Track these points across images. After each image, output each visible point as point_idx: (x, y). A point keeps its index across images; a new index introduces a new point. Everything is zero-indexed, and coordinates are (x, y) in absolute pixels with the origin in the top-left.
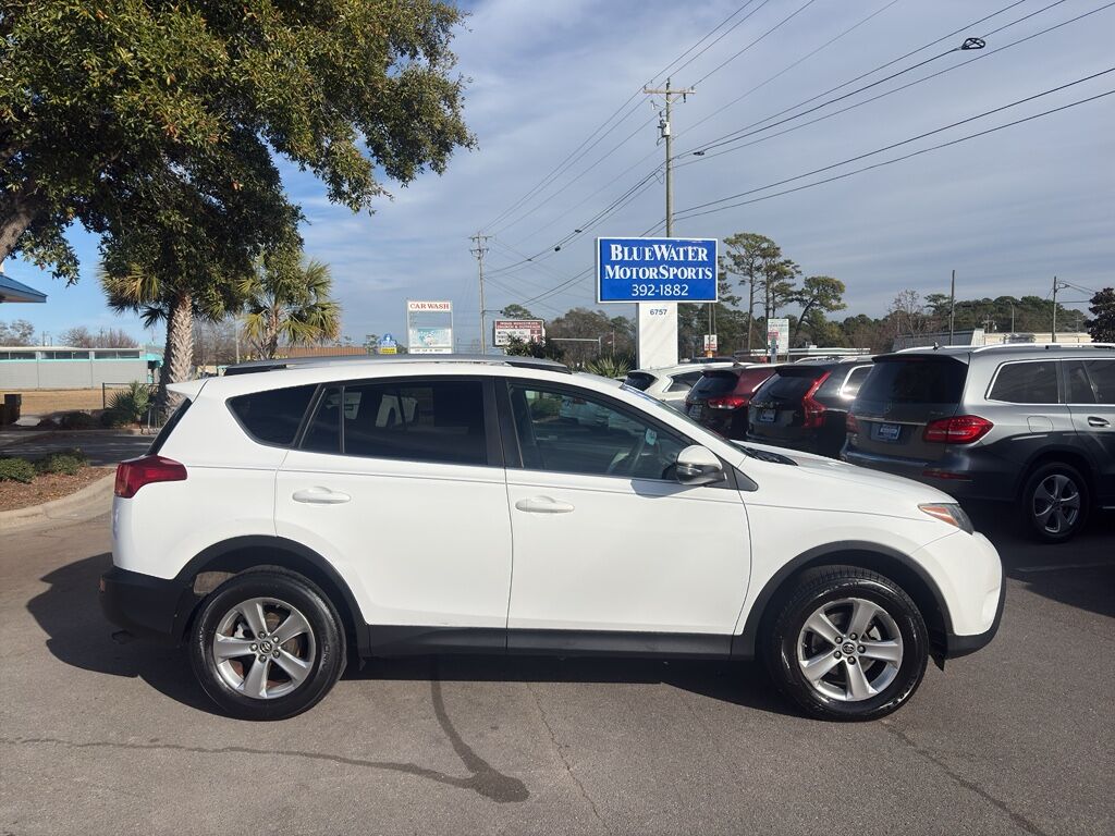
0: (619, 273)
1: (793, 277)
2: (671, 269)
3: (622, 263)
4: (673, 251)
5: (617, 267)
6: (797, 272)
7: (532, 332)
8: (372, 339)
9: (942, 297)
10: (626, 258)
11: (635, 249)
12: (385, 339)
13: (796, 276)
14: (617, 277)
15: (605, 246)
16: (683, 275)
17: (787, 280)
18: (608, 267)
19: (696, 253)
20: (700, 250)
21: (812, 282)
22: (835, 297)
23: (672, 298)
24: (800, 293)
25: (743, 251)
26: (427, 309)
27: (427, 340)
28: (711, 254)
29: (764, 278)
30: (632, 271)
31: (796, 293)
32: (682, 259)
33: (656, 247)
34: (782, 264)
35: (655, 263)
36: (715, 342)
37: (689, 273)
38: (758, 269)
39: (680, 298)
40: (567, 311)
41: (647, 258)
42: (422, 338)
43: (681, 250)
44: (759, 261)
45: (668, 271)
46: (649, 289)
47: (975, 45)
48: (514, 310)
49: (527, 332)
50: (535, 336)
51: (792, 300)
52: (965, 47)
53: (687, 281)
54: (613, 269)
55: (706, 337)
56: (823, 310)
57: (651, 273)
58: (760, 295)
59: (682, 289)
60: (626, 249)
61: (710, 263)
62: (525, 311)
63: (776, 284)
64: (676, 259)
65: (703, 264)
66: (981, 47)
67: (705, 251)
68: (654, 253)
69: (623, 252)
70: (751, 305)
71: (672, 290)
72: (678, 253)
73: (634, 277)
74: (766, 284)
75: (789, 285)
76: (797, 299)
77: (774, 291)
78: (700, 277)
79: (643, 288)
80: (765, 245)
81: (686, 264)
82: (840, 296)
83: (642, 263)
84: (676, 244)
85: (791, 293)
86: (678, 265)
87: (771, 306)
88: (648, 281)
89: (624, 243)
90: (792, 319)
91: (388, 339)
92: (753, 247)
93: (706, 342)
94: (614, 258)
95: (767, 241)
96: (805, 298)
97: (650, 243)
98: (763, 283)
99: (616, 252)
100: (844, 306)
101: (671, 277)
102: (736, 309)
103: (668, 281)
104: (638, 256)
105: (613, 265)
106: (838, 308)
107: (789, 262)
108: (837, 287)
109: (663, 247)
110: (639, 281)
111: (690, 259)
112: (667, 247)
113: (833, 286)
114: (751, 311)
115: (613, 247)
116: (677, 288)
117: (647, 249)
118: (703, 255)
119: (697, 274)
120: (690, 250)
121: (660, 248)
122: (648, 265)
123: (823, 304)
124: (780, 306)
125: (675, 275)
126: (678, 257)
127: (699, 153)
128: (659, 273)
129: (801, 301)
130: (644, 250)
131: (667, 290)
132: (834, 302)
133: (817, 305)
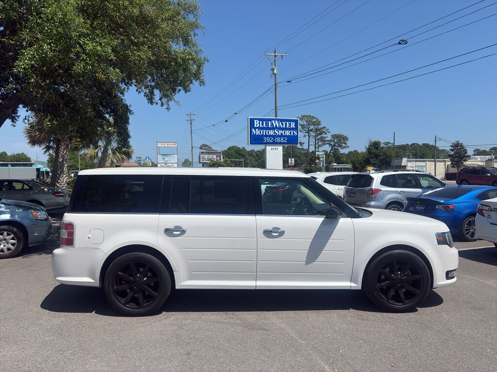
0: (258, 132)
1: (326, 134)
2: (280, 131)
3: (259, 128)
4: (280, 123)
5: (257, 130)
6: (328, 132)
7: (217, 157)
8: (139, 159)
9: (389, 143)
10: (261, 126)
11: (264, 122)
12: (146, 159)
13: (328, 133)
14: (257, 134)
15: (252, 121)
16: (285, 133)
17: (324, 135)
18: (253, 130)
19: (290, 125)
20: (292, 123)
21: (334, 136)
22: (345, 143)
23: (280, 143)
24: (330, 141)
25: (305, 123)
26: (166, 146)
27: (166, 159)
28: (296, 125)
29: (314, 134)
30: (263, 132)
31: (327, 141)
33: (273, 121)
34: (322, 128)
35: (273, 128)
36: (293, 162)
37: (288, 133)
38: (311, 130)
39: (284, 143)
40: (228, 147)
41: (270, 126)
42: (164, 159)
43: (284, 123)
44: (312, 127)
46: (271, 139)
47: (404, 43)
48: (204, 147)
49: (215, 157)
50: (218, 158)
51: (326, 144)
52: (399, 43)
53: (286, 136)
54: (255, 130)
55: (290, 159)
56: (339, 148)
57: (271, 133)
58: (312, 141)
59: (284, 139)
60: (261, 122)
61: (296, 129)
62: (209, 147)
63: (319, 137)
65: (293, 129)
66: (406, 43)
67: (294, 124)
68: (272, 124)
69: (259, 123)
70: (309, 146)
71: (280, 139)
72: (282, 124)
73: (264, 134)
75: (325, 137)
76: (328, 144)
77: (318, 140)
78: (292, 135)
79: (268, 139)
80: (314, 120)
81: (286, 129)
82: (347, 142)
83: (267, 128)
84: (282, 120)
85: (326, 141)
86: (282, 129)
87: (317, 146)
88: (270, 136)
89: (260, 120)
90: (325, 152)
91: (148, 159)
92: (309, 121)
93: (290, 161)
94: (255, 126)
95: (316, 118)
96: (331, 143)
97: (271, 120)
98: (314, 136)
99: (257, 123)
100: (348, 147)
101: (280, 134)
102: (302, 147)
103: (278, 136)
104: (266, 125)
105: (255, 129)
106: (345, 147)
107: (325, 127)
108: (345, 139)
110: (266, 136)
111: (288, 127)
112: (278, 122)
113: (343, 138)
114: (309, 149)
115: (255, 121)
116: (282, 139)
117: (269, 122)
118: (293, 125)
119: (290, 133)
120: (288, 123)
121: (275, 122)
122: (270, 129)
123: (339, 146)
124: (321, 146)
125: (282, 134)
126: (283, 126)
127: (289, 82)
128: (274, 132)
129: (330, 144)
130: (268, 123)
131: (278, 140)
132: (344, 145)
133: (336, 146)
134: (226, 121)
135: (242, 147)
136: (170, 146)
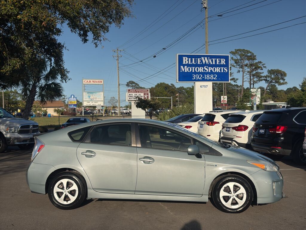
0: (186, 69)
1: (262, 69)
2: (209, 68)
3: (188, 65)
4: (210, 60)
5: (186, 67)
6: (264, 67)
7: (145, 94)
8: (63, 97)
10: (190, 63)
11: (193, 59)
12: (71, 97)
13: (264, 69)
14: (186, 71)
15: (181, 58)
16: (214, 71)
17: (259, 71)
18: (182, 67)
19: (220, 61)
20: (222, 59)
21: (271, 72)
22: (282, 79)
23: (210, 80)
24: (266, 77)
25: (239, 57)
26: (92, 83)
27: (91, 97)
28: (227, 62)
29: (249, 70)
30: (192, 69)
31: (264, 77)
32: (214, 63)
33: (203, 58)
34: (257, 63)
35: (202, 65)
36: (226, 99)
37: (217, 70)
38: (246, 65)
39: (213, 80)
40: (156, 84)
41: (199, 63)
42: (89, 97)
43: (214, 60)
44: (246, 62)
45: (208, 69)
46: (200, 76)
48: (131, 84)
49: (142, 94)
50: (146, 96)
51: (262, 80)
53: (216, 73)
54: (184, 67)
55: (222, 97)
56: (277, 85)
57: (201, 70)
58: (247, 77)
59: (214, 77)
60: (190, 59)
61: (226, 65)
62: (136, 84)
63: (254, 72)
64: (211, 63)
65: (223, 66)
67: (224, 60)
68: (202, 61)
69: (188, 60)
70: (243, 82)
71: (210, 77)
72: (212, 61)
73: (193, 71)
74: (250, 72)
75: (261, 73)
76: (264, 80)
77: (253, 75)
78: (222, 71)
79: (197, 76)
80: (249, 54)
81: (216, 66)
82: (285, 78)
83: (197, 65)
84: (211, 57)
85: (262, 77)
86: (212, 66)
87: (252, 82)
88: (199, 73)
89: (188, 56)
90: (262, 89)
91: (73, 97)
92: (244, 55)
93: (222, 99)
94: (184, 63)
95: (251, 52)
96: (268, 79)
97: (200, 57)
98: (248, 72)
99: (185, 60)
100: (286, 83)
101: (209, 71)
102: (236, 84)
103: (208, 73)
104: (195, 62)
105: (184, 65)
106: (283, 84)
107: (260, 62)
108: (283, 74)
109: (206, 58)
110: (195, 73)
111: (218, 63)
112: (208, 59)
113: (281, 74)
114: (243, 85)
115: (184, 58)
116: (212, 76)
117: (199, 59)
118: (223, 62)
119: (221, 70)
120: (218, 59)
121: (204, 59)
122: (199, 66)
123: (276, 82)
124: (256, 83)
125: (211, 71)
126: (212, 63)
127: (220, 16)
128: (204, 69)
129: (266, 80)
130: (197, 60)
131: (207, 77)
132: (282, 81)
133: (273, 82)
134: (155, 57)
135: (171, 84)
136: (96, 83)
